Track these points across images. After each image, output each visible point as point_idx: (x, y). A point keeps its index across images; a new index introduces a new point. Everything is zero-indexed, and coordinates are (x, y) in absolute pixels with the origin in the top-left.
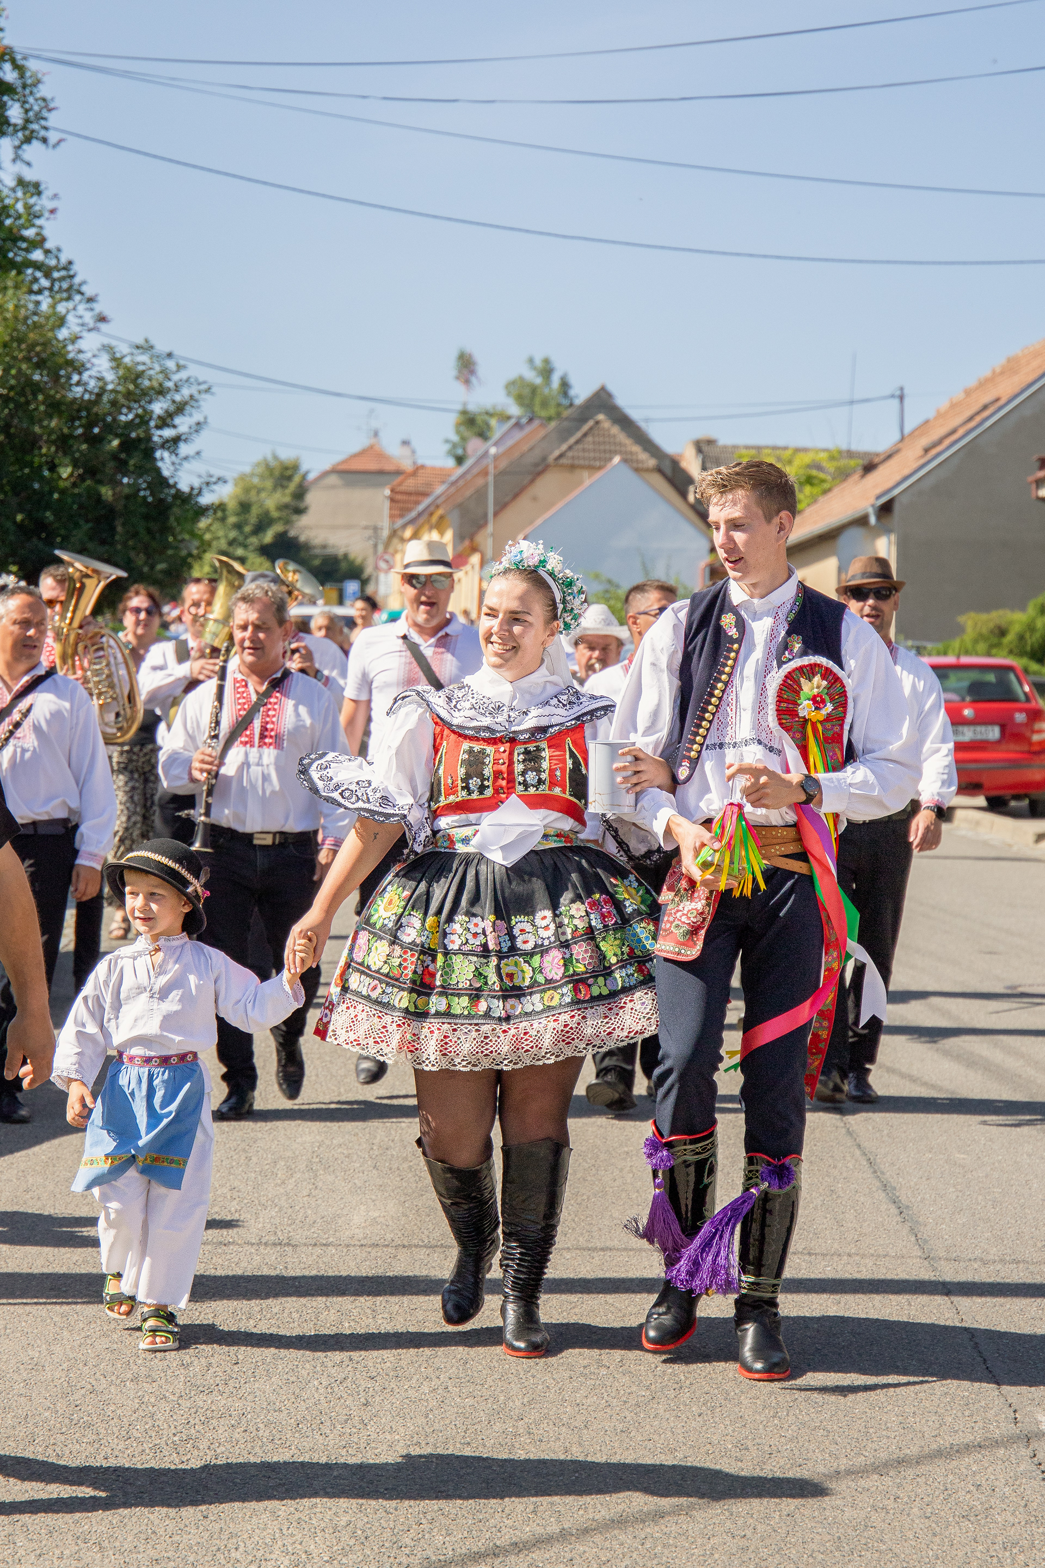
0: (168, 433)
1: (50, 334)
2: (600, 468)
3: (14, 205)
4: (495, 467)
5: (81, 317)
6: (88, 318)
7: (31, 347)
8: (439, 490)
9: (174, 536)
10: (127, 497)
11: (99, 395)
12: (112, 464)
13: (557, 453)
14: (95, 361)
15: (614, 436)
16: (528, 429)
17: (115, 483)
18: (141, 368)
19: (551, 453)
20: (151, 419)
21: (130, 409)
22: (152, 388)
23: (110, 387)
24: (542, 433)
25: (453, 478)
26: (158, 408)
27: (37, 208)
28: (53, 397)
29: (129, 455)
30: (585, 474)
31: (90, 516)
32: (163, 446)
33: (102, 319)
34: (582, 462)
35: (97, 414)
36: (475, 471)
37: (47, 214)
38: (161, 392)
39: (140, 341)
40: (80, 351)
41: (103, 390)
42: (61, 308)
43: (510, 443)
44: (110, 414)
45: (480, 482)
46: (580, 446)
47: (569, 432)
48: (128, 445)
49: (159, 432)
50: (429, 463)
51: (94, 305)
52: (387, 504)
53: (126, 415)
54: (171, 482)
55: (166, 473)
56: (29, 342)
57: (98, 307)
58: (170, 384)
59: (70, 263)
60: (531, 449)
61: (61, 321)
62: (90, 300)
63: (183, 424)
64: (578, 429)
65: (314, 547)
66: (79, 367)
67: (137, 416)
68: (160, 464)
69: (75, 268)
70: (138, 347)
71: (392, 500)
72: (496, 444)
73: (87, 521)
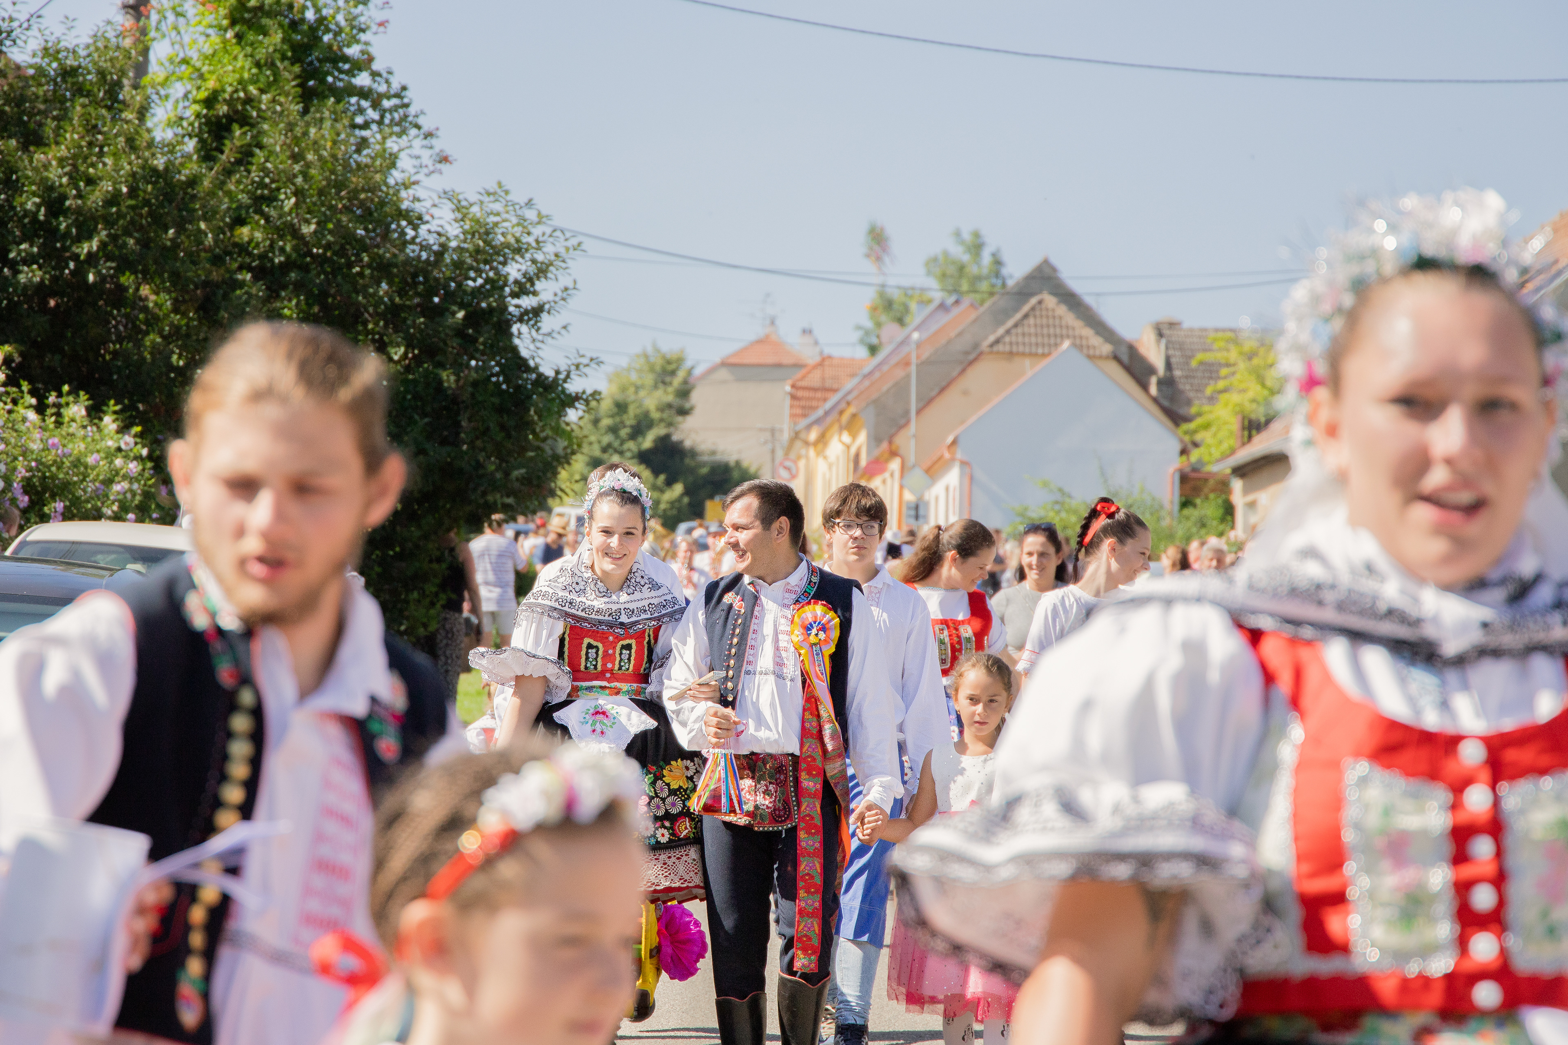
0: (527, 302)
1: (378, 177)
2: (1044, 355)
3: (334, 18)
4: (918, 357)
5: (418, 157)
6: (426, 157)
7: (354, 193)
8: (849, 384)
9: (534, 433)
10: (475, 384)
11: (440, 255)
12: (455, 342)
13: (992, 338)
14: (434, 211)
15: (1060, 318)
16: (956, 311)
17: (459, 366)
18: (492, 219)
19: (986, 338)
20: (505, 284)
21: (479, 272)
22: (508, 245)
23: (453, 244)
24: (973, 315)
25: (867, 370)
26: (514, 270)
27: (362, 19)
28: (381, 257)
29: (478, 331)
30: (1027, 362)
31: (428, 409)
32: (521, 320)
33: (444, 159)
34: (1021, 349)
35: (437, 280)
36: (894, 360)
37: (374, 28)
38: (519, 250)
39: (492, 186)
40: (417, 199)
41: (444, 247)
42: (392, 145)
43: (934, 327)
44: (453, 279)
45: (900, 373)
46: (1019, 330)
47: (1007, 313)
48: (475, 318)
49: (516, 301)
50: (837, 352)
51: (434, 141)
52: (788, 401)
53: (474, 280)
54: (532, 363)
55: (524, 353)
56: (352, 186)
57: (438, 144)
58: (531, 240)
59: (404, 88)
60: (960, 334)
61: (392, 161)
62: (428, 135)
63: (546, 289)
64: (1016, 310)
65: (702, 454)
66: (416, 220)
67: (488, 280)
68: (516, 341)
69: (409, 95)
70: (489, 194)
71: (793, 397)
72: (917, 329)
73: (424, 415)
